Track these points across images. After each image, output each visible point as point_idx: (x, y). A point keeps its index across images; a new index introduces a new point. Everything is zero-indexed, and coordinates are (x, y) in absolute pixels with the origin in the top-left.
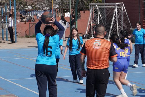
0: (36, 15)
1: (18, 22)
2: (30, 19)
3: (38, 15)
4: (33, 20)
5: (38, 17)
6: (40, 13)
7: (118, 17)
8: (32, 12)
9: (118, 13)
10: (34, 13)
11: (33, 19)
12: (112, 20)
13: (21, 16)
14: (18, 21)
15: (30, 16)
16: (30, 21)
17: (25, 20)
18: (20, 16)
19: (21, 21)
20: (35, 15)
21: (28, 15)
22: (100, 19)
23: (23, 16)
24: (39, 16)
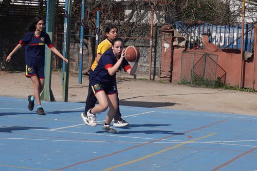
0: (209, 35)
1: (164, 47)
2: (196, 43)
3: (214, 35)
4: (201, 45)
5: (214, 39)
6: (218, 31)
8: (202, 28)
10: (206, 29)
13: (173, 33)
14: (166, 46)
15: (196, 35)
20: (206, 34)
21: (193, 34)
24: (215, 37)
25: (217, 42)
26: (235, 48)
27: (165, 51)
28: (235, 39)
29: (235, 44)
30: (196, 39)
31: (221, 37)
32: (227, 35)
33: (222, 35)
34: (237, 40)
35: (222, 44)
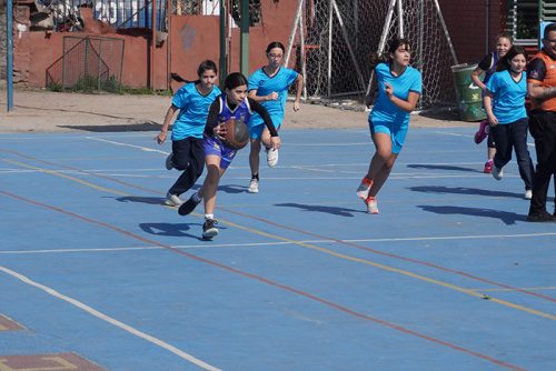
0: (92, 6)
1: (18, 31)
2: (68, 21)
3: (98, 6)
4: (78, 23)
5: (99, 12)
7: (405, 22)
9: (404, 8)
11: (80, 20)
12: (381, 33)
13: (32, 7)
14: (22, 28)
15: (68, 7)
16: (68, 30)
17: (46, 23)
18: (28, 8)
19: (33, 29)
20: (85, 5)
21: (61, 7)
22: (334, 29)
23: (41, 8)
24: (102, 9)
25: (105, 17)
26: (135, 26)
27: (20, 36)
28: (135, 11)
29: (135, 19)
30: (67, 14)
31: (111, 10)
32: (121, 5)
33: (113, 5)
34: (138, 13)
35: (113, 20)
